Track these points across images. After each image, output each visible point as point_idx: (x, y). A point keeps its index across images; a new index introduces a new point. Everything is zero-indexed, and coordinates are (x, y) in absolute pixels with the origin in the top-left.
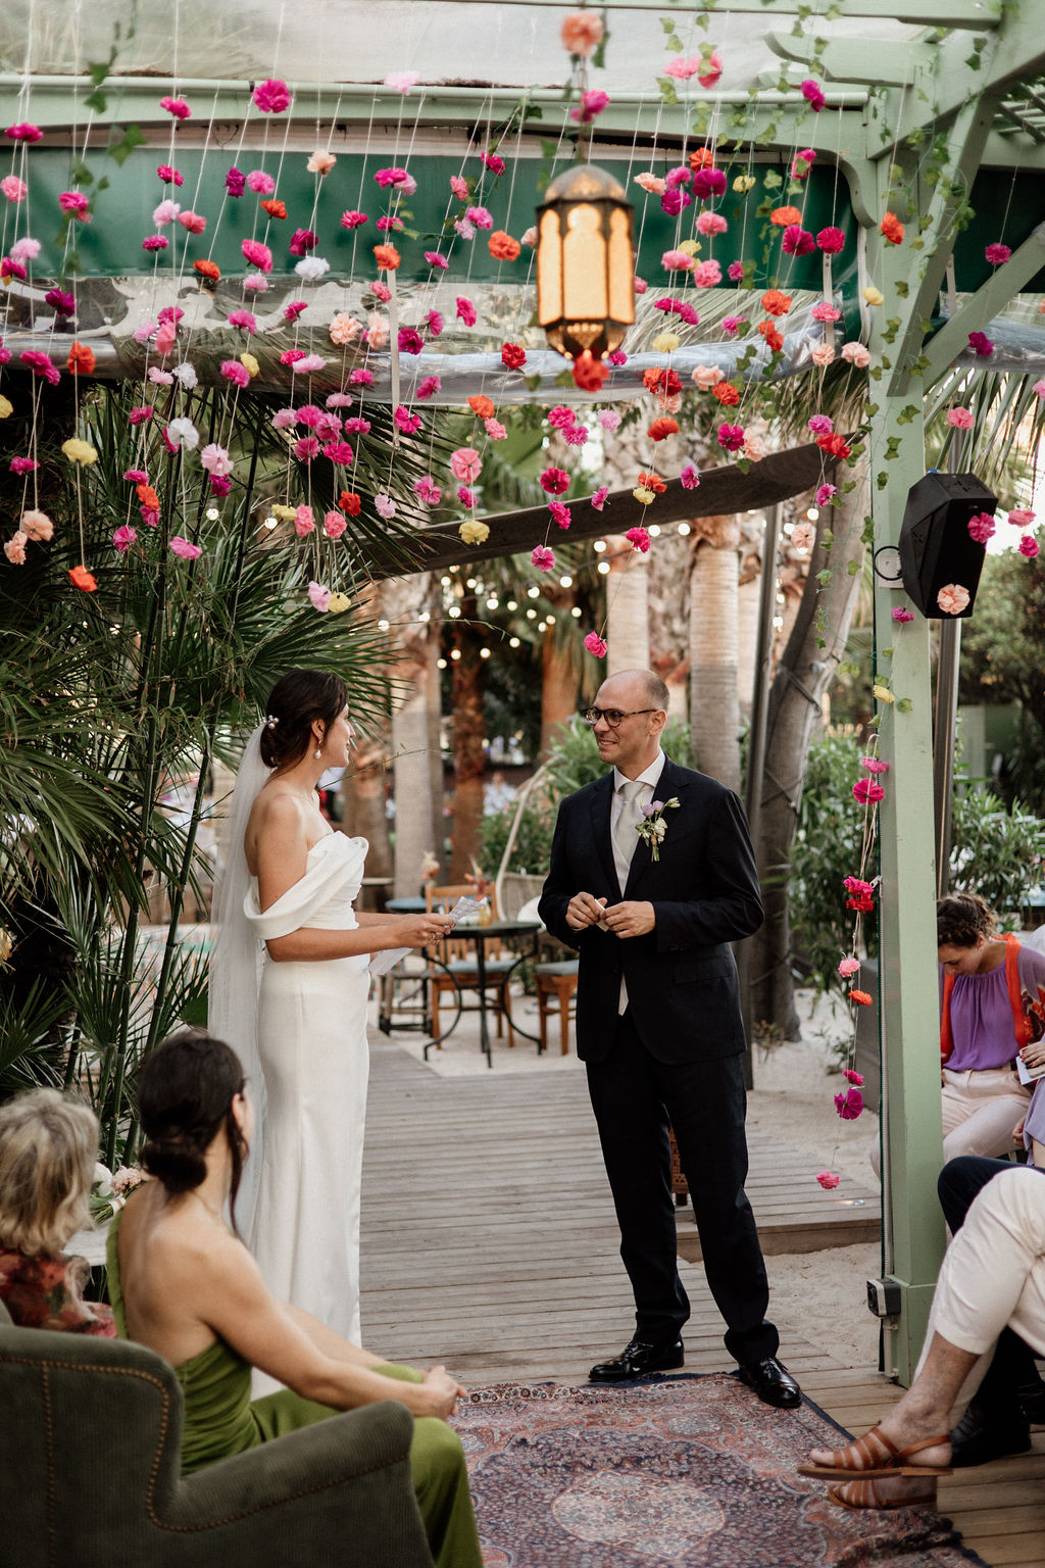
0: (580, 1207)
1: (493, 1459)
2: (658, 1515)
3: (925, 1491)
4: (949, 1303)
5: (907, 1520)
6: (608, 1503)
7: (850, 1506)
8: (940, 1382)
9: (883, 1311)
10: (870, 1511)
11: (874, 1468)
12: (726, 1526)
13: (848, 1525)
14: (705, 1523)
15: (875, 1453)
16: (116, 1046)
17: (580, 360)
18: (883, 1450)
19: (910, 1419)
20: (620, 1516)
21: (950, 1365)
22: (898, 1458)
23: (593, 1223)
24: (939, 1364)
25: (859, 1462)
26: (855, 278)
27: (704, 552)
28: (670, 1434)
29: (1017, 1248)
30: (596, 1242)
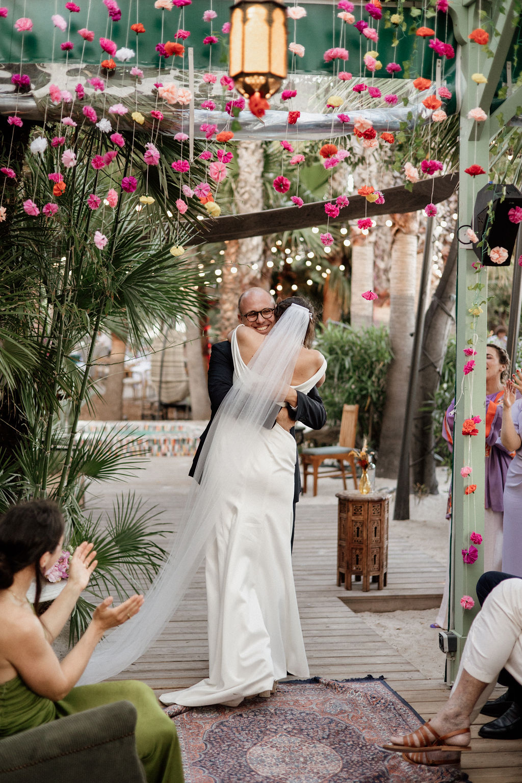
0: (304, 580)
1: (222, 723)
2: (305, 762)
3: (454, 757)
4: (472, 654)
5: (442, 773)
6: (279, 753)
7: (413, 762)
8: (464, 699)
9: (447, 650)
10: (423, 766)
11: (426, 746)
12: (341, 771)
13: (409, 773)
14: (331, 768)
15: (426, 738)
16: (40, 485)
17: (253, 98)
18: (431, 736)
19: (446, 719)
20: (284, 761)
21: (470, 689)
22: (440, 741)
23: (308, 589)
24: (464, 689)
25: (417, 743)
26: (454, 74)
27: (399, 235)
28: (323, 712)
29: (511, 624)
30: (309, 600)
